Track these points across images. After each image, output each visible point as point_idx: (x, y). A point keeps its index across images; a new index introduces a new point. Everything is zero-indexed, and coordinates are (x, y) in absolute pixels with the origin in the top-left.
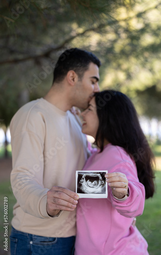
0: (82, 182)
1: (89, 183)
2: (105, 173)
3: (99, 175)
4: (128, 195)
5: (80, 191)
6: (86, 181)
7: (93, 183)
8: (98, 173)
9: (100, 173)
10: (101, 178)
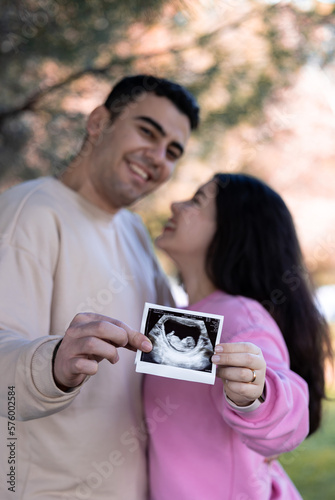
0: (157, 334)
1: (174, 339)
2: (217, 321)
3: (201, 323)
4: (262, 399)
5: (148, 357)
6: (167, 332)
7: (184, 341)
8: (198, 318)
9: (204, 319)
10: (204, 331)
